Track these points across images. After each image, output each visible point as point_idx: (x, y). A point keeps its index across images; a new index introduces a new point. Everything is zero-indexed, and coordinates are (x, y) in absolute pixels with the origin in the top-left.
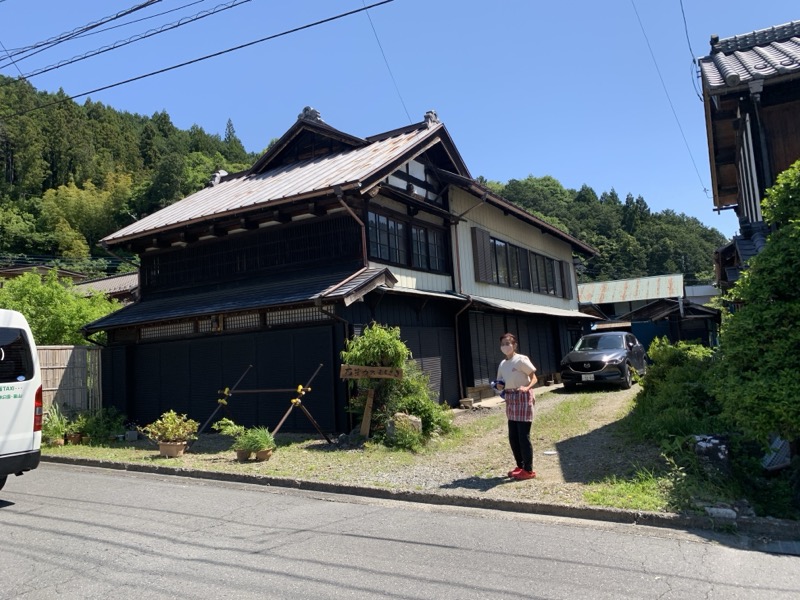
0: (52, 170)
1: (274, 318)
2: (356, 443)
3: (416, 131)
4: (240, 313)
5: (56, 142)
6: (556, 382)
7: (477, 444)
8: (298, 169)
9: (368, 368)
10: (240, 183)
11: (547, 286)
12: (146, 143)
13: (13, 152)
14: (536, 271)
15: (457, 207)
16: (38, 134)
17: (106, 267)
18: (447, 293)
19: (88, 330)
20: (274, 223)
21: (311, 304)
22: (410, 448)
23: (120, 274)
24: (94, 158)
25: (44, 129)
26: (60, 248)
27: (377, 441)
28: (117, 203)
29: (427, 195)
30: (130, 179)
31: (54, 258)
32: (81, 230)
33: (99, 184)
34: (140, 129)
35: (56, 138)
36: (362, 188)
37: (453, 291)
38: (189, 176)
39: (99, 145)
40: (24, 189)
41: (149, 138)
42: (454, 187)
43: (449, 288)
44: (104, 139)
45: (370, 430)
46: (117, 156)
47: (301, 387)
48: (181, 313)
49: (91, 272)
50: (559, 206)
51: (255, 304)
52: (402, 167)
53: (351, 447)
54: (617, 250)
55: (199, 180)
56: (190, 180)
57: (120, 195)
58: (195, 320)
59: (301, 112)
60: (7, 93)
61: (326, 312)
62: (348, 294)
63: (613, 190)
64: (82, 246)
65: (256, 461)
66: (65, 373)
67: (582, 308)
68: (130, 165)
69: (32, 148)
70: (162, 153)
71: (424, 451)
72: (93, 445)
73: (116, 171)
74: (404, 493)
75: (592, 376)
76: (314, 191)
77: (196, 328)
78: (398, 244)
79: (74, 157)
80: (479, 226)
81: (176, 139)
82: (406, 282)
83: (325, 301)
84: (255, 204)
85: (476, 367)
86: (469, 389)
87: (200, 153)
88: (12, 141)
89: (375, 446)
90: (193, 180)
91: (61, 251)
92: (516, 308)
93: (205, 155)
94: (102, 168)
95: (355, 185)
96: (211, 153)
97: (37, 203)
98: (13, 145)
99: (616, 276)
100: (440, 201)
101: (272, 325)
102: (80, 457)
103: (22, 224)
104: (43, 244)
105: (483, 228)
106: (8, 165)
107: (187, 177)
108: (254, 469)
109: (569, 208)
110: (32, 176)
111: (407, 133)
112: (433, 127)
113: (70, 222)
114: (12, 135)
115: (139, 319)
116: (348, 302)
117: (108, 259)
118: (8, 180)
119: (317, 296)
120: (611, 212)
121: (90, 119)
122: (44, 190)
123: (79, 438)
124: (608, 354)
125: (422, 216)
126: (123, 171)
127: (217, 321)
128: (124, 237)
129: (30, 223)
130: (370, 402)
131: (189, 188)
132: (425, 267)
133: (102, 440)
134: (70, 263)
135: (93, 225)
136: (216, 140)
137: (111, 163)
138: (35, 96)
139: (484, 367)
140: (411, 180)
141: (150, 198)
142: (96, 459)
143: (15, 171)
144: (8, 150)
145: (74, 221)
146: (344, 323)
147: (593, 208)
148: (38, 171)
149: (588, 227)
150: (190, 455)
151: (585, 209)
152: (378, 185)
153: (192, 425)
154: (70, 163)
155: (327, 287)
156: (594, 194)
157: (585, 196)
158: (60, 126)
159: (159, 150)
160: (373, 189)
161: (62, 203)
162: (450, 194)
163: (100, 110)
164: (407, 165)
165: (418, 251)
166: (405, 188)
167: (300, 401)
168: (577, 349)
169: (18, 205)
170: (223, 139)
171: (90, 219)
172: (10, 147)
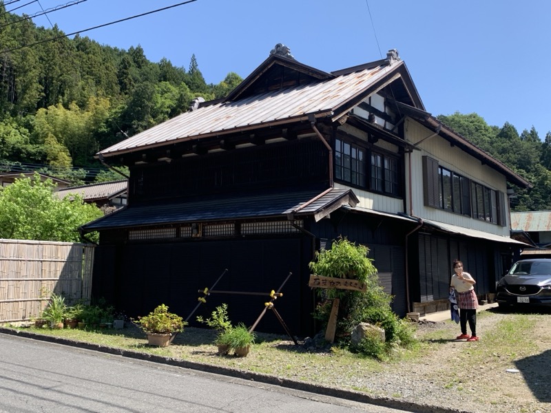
0: (45, 93)
1: (247, 228)
2: (323, 347)
3: (378, 68)
4: (219, 222)
5: (49, 69)
6: (489, 302)
7: (436, 357)
8: (269, 98)
9: (335, 280)
10: (217, 109)
11: (484, 213)
12: (123, 73)
13: (15, 77)
14: (476, 198)
15: (411, 136)
16: (36, 62)
17: (85, 176)
18: (399, 214)
19: (83, 230)
20: (249, 144)
21: (285, 218)
22: (375, 357)
23: (97, 183)
24: (80, 84)
25: (41, 58)
26: (48, 158)
27: (343, 347)
28: (97, 122)
29: (385, 125)
30: (108, 102)
31: (43, 166)
32: (66, 144)
33: (83, 106)
34: (119, 60)
35: (50, 66)
36: (334, 116)
37: (404, 214)
38: (157, 102)
39: (84, 73)
40: (22, 108)
41: (125, 68)
42: (410, 119)
43: (401, 210)
44: (89, 68)
45: (335, 336)
46: (98, 82)
47: (273, 292)
48: (165, 220)
49: (72, 180)
50: (483, 140)
51: (232, 215)
52: (365, 100)
53: (318, 350)
54: (535, 183)
55: (166, 106)
56: (159, 105)
57: (100, 116)
58: (178, 226)
59: (274, 48)
60: (12, 27)
61: (296, 226)
62: (318, 211)
63: (533, 128)
64: (65, 158)
65: (235, 356)
66: (65, 265)
67: (513, 235)
68: (109, 91)
69: (30, 74)
70: (135, 81)
71: (388, 359)
72: (88, 330)
73: (97, 95)
74: (383, 399)
75: (528, 298)
76: (290, 118)
77: (178, 233)
78: (358, 169)
79: (64, 82)
80: (429, 155)
81: (148, 70)
82: (366, 203)
83: (296, 216)
84: (236, 128)
85: (422, 283)
86: (415, 304)
87: (168, 82)
88: (15, 67)
89: (342, 351)
90: (161, 106)
91: (49, 161)
92: (461, 233)
93: (172, 84)
94: (85, 92)
95: (328, 113)
96: (177, 83)
97: (32, 120)
98: (15, 71)
99: (533, 207)
100: (396, 131)
101: (246, 235)
102: (80, 341)
103: (19, 136)
104: (35, 155)
105: (432, 157)
106: (10, 88)
107: (156, 103)
108: (238, 364)
109: (491, 143)
110: (29, 98)
111: (369, 69)
112: (394, 64)
113: (57, 136)
114: (15, 63)
115: (128, 223)
116: (318, 218)
117: (87, 170)
118: (9, 100)
119: (289, 211)
120: (531, 148)
121: (79, 50)
122: (37, 109)
123: (75, 324)
124: (542, 280)
125: (381, 144)
126: (103, 95)
127: (197, 228)
128: (118, 151)
129: (25, 137)
130: (335, 311)
131: (158, 112)
132: (380, 190)
133: (95, 326)
134: (55, 171)
135: (76, 140)
136: (181, 72)
137: (94, 89)
138: (35, 30)
139: (429, 285)
140: (373, 111)
141: (124, 120)
142: (95, 343)
143: (16, 92)
144: (11, 75)
145: (60, 136)
146: (312, 237)
147: (514, 144)
148: (34, 93)
149: (509, 161)
150: (175, 347)
151: (507, 144)
152: (347, 114)
153: (178, 320)
154: (60, 87)
155: (297, 203)
156: (515, 131)
157: (506, 133)
158: (53, 56)
159: (134, 79)
160: (342, 117)
161: (51, 121)
162: (405, 125)
163: (87, 44)
164: (370, 98)
165: (376, 175)
166: (367, 118)
167: (272, 304)
168: (511, 273)
169: (16, 121)
170: (187, 72)
171: (73, 135)
172: (13, 71)
